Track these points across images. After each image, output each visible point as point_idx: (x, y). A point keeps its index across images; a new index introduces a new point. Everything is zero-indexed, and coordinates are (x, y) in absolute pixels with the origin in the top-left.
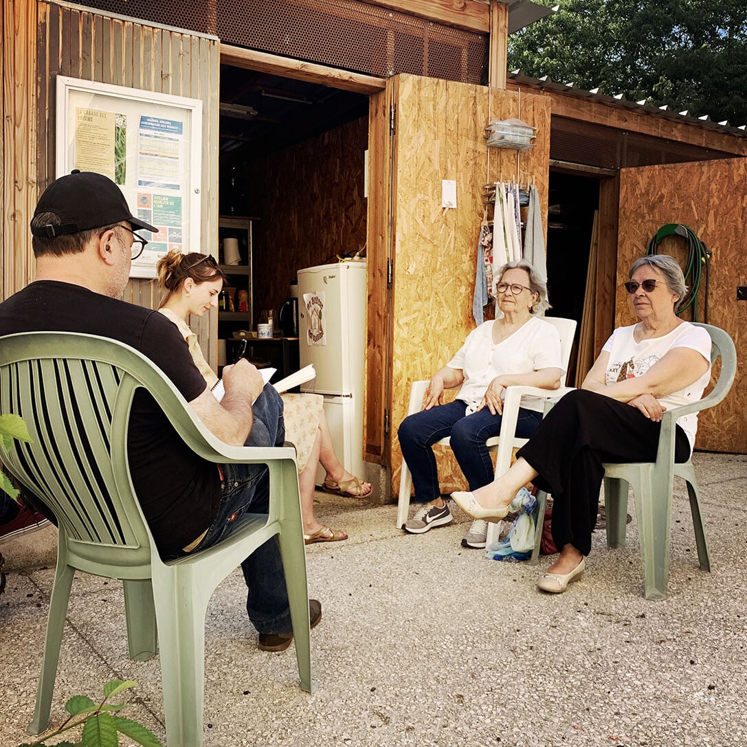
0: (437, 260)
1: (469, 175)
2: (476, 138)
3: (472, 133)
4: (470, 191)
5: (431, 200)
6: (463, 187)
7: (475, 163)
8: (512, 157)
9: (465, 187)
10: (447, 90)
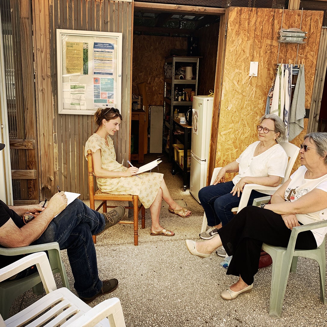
0: (244, 103)
1: (266, 59)
2: (272, 38)
3: (270, 35)
4: (267, 67)
5: (243, 73)
6: (262, 65)
7: (271, 52)
8: (294, 48)
9: (264, 65)
10: (257, 13)
